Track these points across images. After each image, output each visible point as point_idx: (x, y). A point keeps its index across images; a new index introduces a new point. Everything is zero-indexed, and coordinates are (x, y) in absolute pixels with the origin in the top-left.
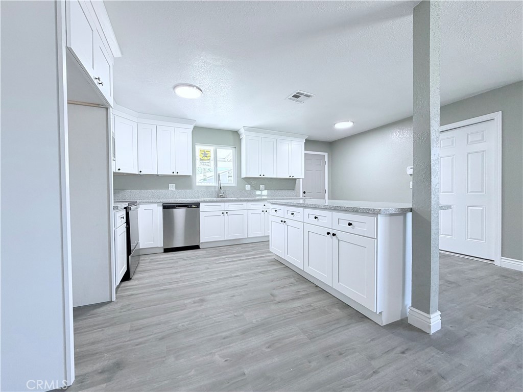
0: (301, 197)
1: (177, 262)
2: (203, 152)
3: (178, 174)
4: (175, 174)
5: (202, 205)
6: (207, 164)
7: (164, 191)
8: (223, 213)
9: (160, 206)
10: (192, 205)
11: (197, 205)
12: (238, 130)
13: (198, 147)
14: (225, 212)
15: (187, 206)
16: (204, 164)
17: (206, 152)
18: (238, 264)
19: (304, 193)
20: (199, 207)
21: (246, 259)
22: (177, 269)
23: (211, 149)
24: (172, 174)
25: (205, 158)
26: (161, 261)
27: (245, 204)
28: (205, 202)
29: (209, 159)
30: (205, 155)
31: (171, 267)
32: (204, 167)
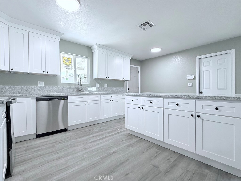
0: (127, 91)
1: (54, 146)
2: (66, 59)
3: (48, 73)
4: (46, 73)
5: (69, 98)
6: (69, 68)
7: (34, 87)
8: (85, 103)
9: (33, 99)
10: (62, 98)
11: (66, 97)
12: (92, 46)
13: (62, 55)
14: (86, 102)
15: (57, 98)
16: (67, 67)
17: (68, 59)
18: (107, 141)
19: (129, 89)
20: (67, 99)
21: (110, 136)
22: (58, 153)
23: (72, 57)
24: (43, 73)
25: (67, 63)
26: (37, 147)
27: (99, 96)
28: (72, 95)
29: (70, 65)
30: (67, 61)
31: (51, 152)
32: (67, 70)
